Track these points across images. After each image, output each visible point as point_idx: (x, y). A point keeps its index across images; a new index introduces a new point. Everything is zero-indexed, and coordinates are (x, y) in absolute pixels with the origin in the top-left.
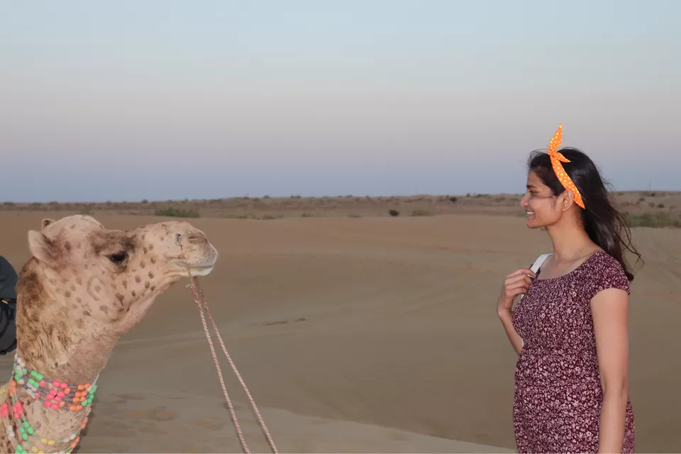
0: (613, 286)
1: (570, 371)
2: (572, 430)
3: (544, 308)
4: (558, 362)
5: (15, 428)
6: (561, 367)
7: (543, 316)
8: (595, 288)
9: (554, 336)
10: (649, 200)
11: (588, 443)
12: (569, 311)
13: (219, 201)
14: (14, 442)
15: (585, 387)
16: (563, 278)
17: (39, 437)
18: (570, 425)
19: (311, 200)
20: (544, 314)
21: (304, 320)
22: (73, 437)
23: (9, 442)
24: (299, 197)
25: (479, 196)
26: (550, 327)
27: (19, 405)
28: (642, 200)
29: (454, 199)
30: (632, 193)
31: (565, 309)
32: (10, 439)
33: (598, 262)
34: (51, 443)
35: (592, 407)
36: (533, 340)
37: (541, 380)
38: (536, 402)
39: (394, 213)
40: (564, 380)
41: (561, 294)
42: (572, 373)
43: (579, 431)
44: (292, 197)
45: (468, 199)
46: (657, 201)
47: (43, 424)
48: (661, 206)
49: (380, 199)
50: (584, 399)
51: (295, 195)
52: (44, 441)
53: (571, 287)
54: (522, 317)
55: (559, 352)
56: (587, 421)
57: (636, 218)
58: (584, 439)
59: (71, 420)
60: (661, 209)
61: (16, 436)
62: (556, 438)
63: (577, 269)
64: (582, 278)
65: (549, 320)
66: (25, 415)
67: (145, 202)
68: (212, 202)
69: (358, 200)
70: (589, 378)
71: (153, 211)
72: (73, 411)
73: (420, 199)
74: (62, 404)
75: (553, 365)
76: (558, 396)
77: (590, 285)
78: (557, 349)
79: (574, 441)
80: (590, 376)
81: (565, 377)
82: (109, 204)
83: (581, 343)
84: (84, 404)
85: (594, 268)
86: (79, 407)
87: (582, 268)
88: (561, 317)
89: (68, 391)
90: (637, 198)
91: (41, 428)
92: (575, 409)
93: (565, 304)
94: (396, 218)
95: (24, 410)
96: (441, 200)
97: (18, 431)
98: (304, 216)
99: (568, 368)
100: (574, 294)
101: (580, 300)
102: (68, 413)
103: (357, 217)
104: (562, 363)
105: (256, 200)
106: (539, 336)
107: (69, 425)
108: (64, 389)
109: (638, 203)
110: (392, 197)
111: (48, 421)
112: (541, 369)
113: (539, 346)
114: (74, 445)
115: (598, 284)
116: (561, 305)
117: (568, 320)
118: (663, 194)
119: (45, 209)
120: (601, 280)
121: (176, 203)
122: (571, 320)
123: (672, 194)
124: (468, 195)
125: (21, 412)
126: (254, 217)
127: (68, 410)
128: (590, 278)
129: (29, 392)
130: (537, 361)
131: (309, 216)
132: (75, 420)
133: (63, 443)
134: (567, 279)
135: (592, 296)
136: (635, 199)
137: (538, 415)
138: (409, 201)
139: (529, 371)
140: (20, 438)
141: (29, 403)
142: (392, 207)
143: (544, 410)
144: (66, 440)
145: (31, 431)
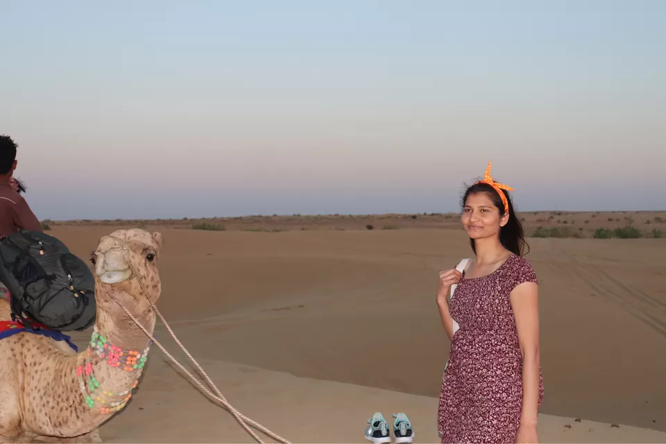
0: (527, 280)
1: (498, 347)
2: (492, 391)
3: (478, 300)
4: (490, 341)
5: (85, 384)
6: (492, 344)
7: (478, 306)
8: (514, 283)
9: (487, 320)
10: (557, 218)
11: (503, 401)
12: (497, 301)
13: (241, 218)
14: (84, 393)
15: (507, 361)
16: (488, 276)
17: (102, 390)
18: (491, 387)
19: (308, 218)
20: (479, 305)
21: (302, 306)
22: (126, 392)
23: (81, 394)
24: (299, 215)
25: (433, 215)
26: (485, 314)
27: (90, 365)
28: (552, 218)
29: (414, 217)
30: (544, 212)
31: (494, 300)
32: (82, 391)
33: (515, 263)
34: (110, 394)
35: (510, 376)
36: (470, 324)
37: (476, 354)
38: (469, 370)
39: (370, 227)
40: (494, 354)
41: (489, 289)
42: (500, 349)
43: (498, 392)
44: (295, 215)
45: (425, 217)
46: (562, 218)
47: (106, 378)
48: (565, 222)
49: (359, 217)
50: (505, 369)
51: (296, 214)
52: (105, 393)
53: (496, 283)
54: (459, 308)
55: (491, 332)
56: (504, 385)
57: (547, 231)
58: (500, 398)
59: (125, 378)
60: (564, 225)
61: (87, 389)
62: (480, 397)
63: (499, 269)
64: (504, 276)
65: (483, 309)
66: (93, 373)
67: (185, 219)
68: (236, 219)
69: (343, 217)
70: (511, 354)
71: (191, 226)
72: (128, 371)
73: (389, 217)
74: (118, 363)
75: (486, 342)
76: (487, 367)
77: (510, 281)
78: (489, 330)
79: (493, 400)
80: (512, 353)
81: (494, 352)
82: (159, 220)
83: (507, 324)
84: (135, 366)
85: (512, 268)
86: (131, 369)
87: (502, 268)
88: (491, 306)
89: (122, 354)
90: (549, 216)
91: (105, 382)
92: (497, 376)
93: (493, 296)
94: (370, 231)
95: (92, 368)
96: (405, 217)
97: (88, 386)
98: (303, 229)
99: (497, 344)
100: (500, 288)
101: (504, 292)
102: (123, 372)
103: (343, 230)
104: (493, 341)
105: (267, 218)
106: (475, 321)
107: (124, 381)
108: (119, 352)
109: (548, 220)
110: (369, 215)
111: (110, 376)
112: (477, 346)
113: (475, 329)
114: (127, 399)
115: (516, 280)
116: (491, 297)
117: (497, 308)
118: (567, 213)
119: (112, 225)
120: (518, 277)
121: (208, 220)
122: (499, 308)
123: (573, 213)
124: (425, 214)
125: (90, 370)
126: (266, 231)
127: (123, 369)
128: (510, 275)
129: (98, 352)
130: (474, 340)
131: (307, 229)
132: (128, 379)
133: (119, 396)
134: (492, 277)
135: (512, 289)
136: (547, 217)
137: (468, 379)
138: (381, 218)
139: (466, 347)
140: (89, 391)
141: (97, 363)
142: (369, 223)
143: (474, 376)
144: (121, 394)
145: (97, 384)
